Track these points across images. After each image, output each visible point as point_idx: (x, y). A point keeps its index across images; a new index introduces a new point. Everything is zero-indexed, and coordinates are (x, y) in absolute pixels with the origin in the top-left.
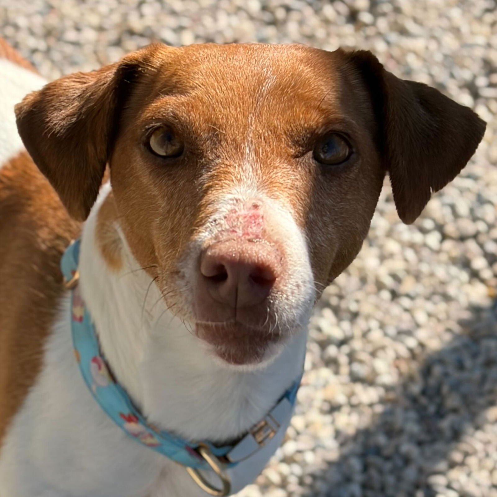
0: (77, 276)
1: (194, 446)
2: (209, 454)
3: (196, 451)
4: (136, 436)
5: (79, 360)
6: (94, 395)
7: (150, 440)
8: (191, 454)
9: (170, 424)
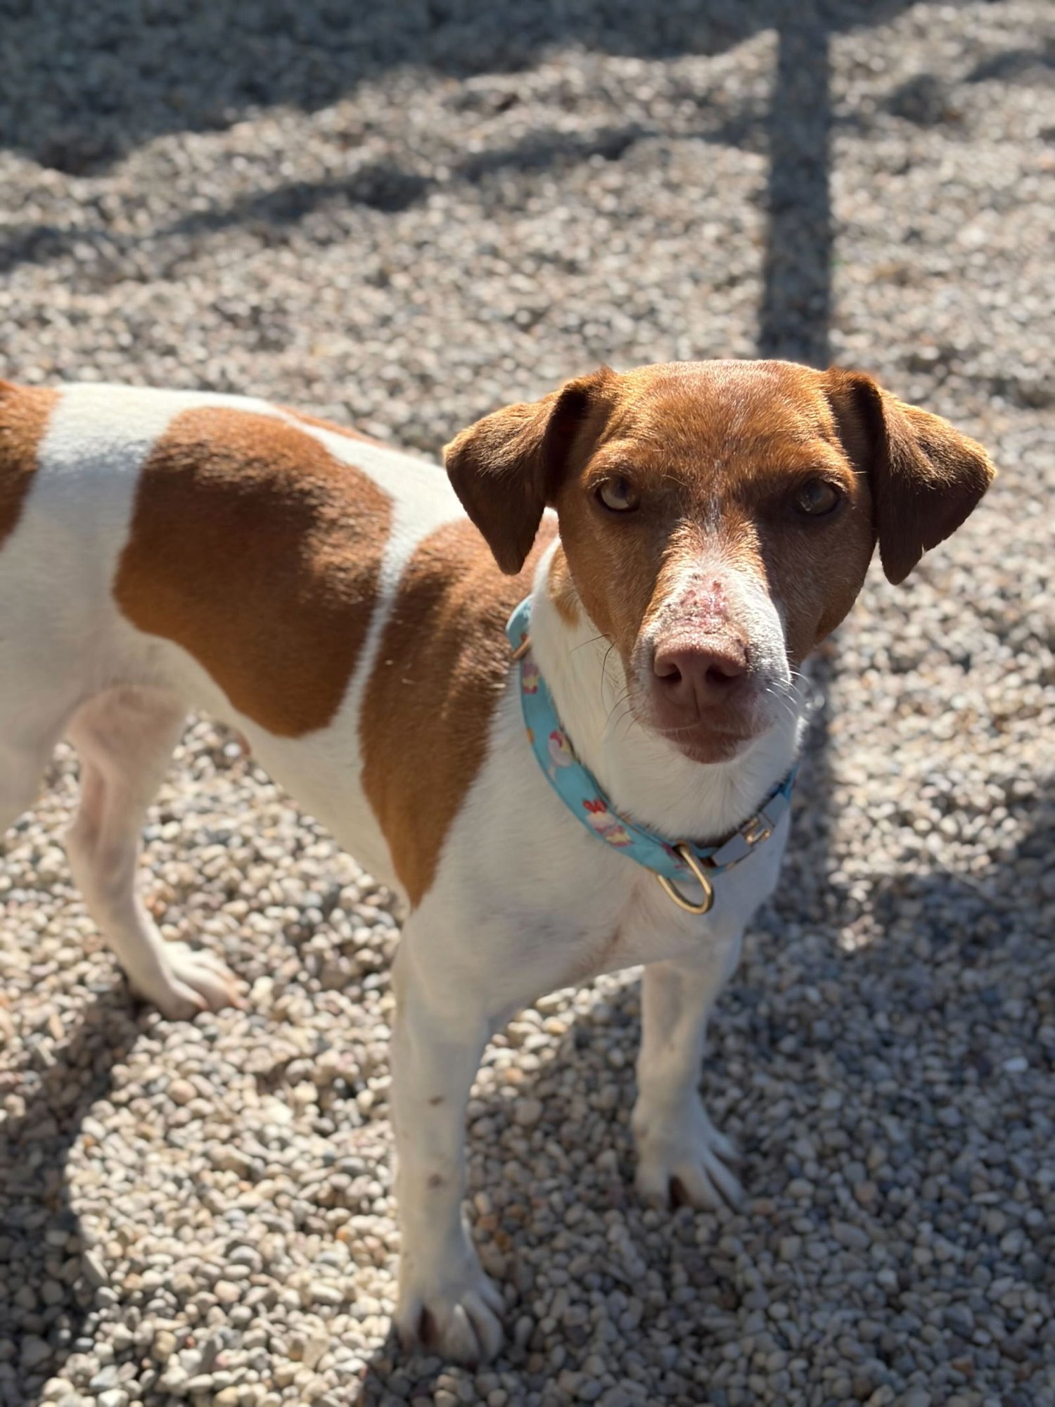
0: (529, 640)
1: (673, 844)
2: (690, 854)
3: (675, 850)
4: (601, 832)
5: (532, 740)
6: (553, 783)
7: (619, 837)
8: (669, 853)
9: (644, 816)
